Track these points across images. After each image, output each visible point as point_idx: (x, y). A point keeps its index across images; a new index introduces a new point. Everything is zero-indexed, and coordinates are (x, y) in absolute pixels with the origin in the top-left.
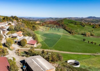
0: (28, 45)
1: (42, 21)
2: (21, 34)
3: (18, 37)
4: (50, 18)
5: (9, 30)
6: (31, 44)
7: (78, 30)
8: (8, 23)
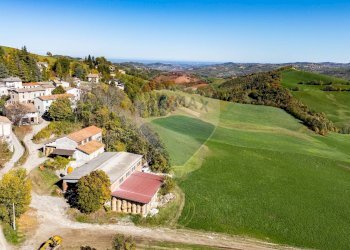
0: (116, 206)
1: (196, 76)
2: (94, 138)
3: (78, 155)
4: (226, 64)
5: (51, 120)
6: (132, 202)
7: (340, 111)
8: (55, 84)
